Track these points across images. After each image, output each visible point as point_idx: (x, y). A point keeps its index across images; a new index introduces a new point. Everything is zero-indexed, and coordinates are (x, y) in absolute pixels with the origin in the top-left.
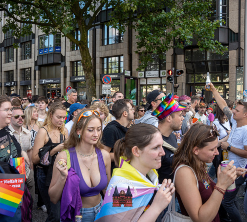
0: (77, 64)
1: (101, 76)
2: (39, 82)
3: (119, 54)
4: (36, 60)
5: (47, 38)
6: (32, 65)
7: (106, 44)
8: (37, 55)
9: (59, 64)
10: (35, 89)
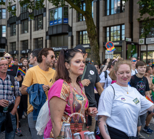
0: (82, 33)
1: (104, 44)
3: (120, 23)
5: (56, 11)
6: (44, 35)
7: (108, 14)
8: (48, 26)
9: (67, 34)
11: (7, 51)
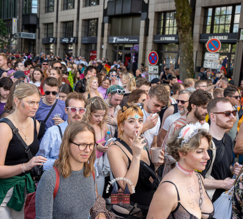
0: (165, 16)
1: (201, 37)
2: (108, 40)
3: (233, 2)
4: (105, 8)
6: (100, 15)
9: (139, 15)
10: (102, 49)
11: (39, 38)
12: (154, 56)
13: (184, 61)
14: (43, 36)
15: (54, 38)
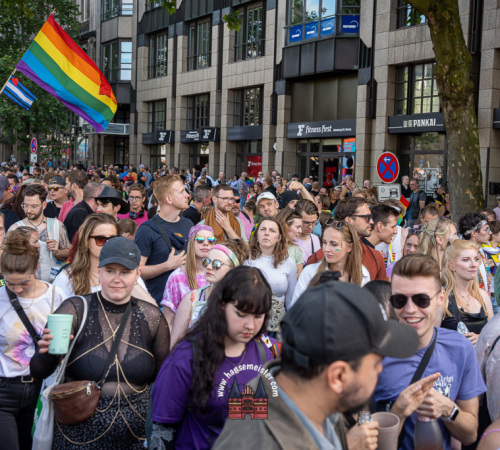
0: (412, 73)
1: (496, 116)
2: (286, 131)
4: (278, 62)
6: (267, 78)
8: (281, 45)
9: (352, 74)
10: (272, 152)
11: (136, 133)
12: (390, 163)
13: (459, 171)
14: (143, 128)
15: (168, 132)
